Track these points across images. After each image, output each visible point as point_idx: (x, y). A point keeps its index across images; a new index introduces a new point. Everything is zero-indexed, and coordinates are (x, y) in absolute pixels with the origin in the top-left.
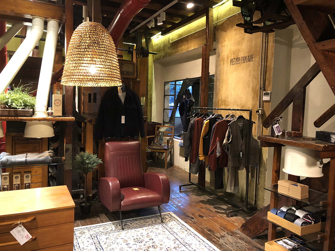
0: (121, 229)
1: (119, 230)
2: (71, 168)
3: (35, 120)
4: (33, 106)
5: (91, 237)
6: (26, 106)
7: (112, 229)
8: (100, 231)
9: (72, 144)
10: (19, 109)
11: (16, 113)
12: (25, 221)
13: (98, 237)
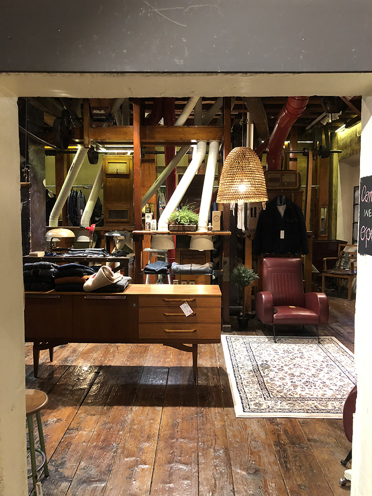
0: (273, 342)
1: (271, 343)
2: (229, 280)
3: (198, 234)
4: (196, 223)
5: (244, 343)
6: (191, 222)
7: (265, 341)
8: (253, 341)
9: (229, 258)
10: (186, 225)
11: (184, 229)
12: (189, 300)
13: (250, 344)
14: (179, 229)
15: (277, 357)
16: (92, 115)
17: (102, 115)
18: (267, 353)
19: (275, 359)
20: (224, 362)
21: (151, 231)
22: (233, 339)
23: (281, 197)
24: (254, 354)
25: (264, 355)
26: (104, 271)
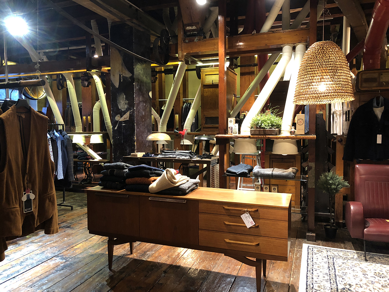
0: (363, 260)
1: (361, 260)
2: (314, 187)
3: (279, 138)
4: (279, 126)
5: (327, 257)
6: (273, 126)
7: (354, 257)
8: (339, 255)
9: (314, 163)
10: (267, 128)
11: (265, 132)
12: (250, 210)
13: (335, 259)
14: (259, 132)
15: (365, 281)
16: (185, 32)
17: (193, 30)
18: (353, 273)
19: (361, 283)
20: (298, 279)
21: (233, 135)
22: (315, 250)
23: (378, 98)
24: (337, 273)
25: (348, 275)
26: (167, 173)
